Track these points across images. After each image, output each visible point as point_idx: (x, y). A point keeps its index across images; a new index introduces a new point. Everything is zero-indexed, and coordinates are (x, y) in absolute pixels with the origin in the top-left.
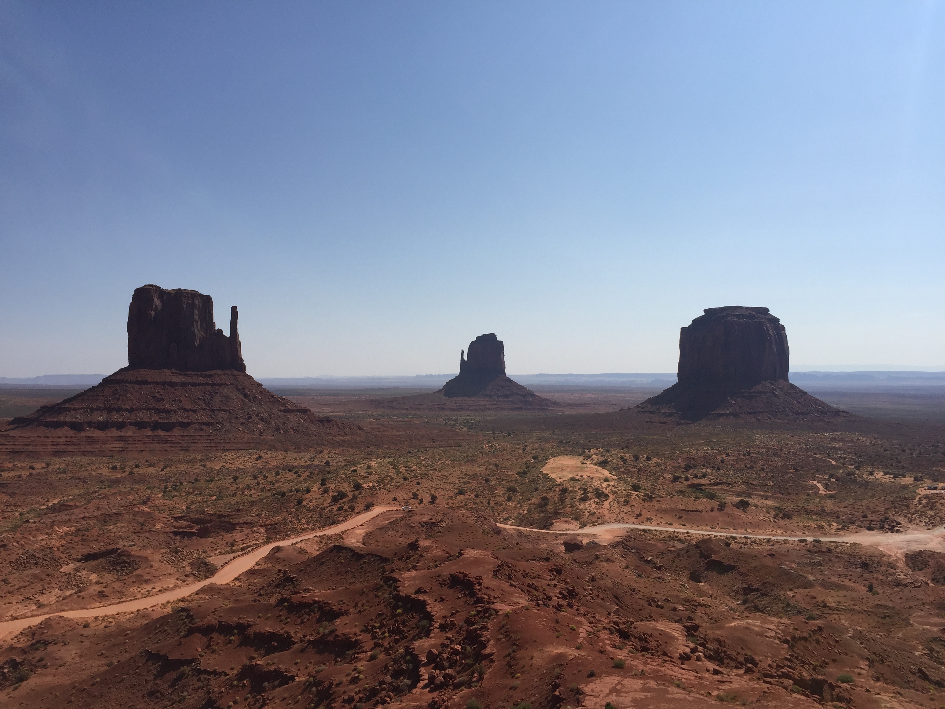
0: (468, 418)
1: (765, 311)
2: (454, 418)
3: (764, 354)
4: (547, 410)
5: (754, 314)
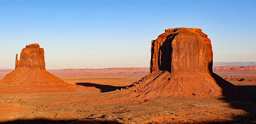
0: (20, 97)
1: (199, 31)
2: (11, 98)
3: (199, 56)
4: (72, 91)
5: (194, 32)
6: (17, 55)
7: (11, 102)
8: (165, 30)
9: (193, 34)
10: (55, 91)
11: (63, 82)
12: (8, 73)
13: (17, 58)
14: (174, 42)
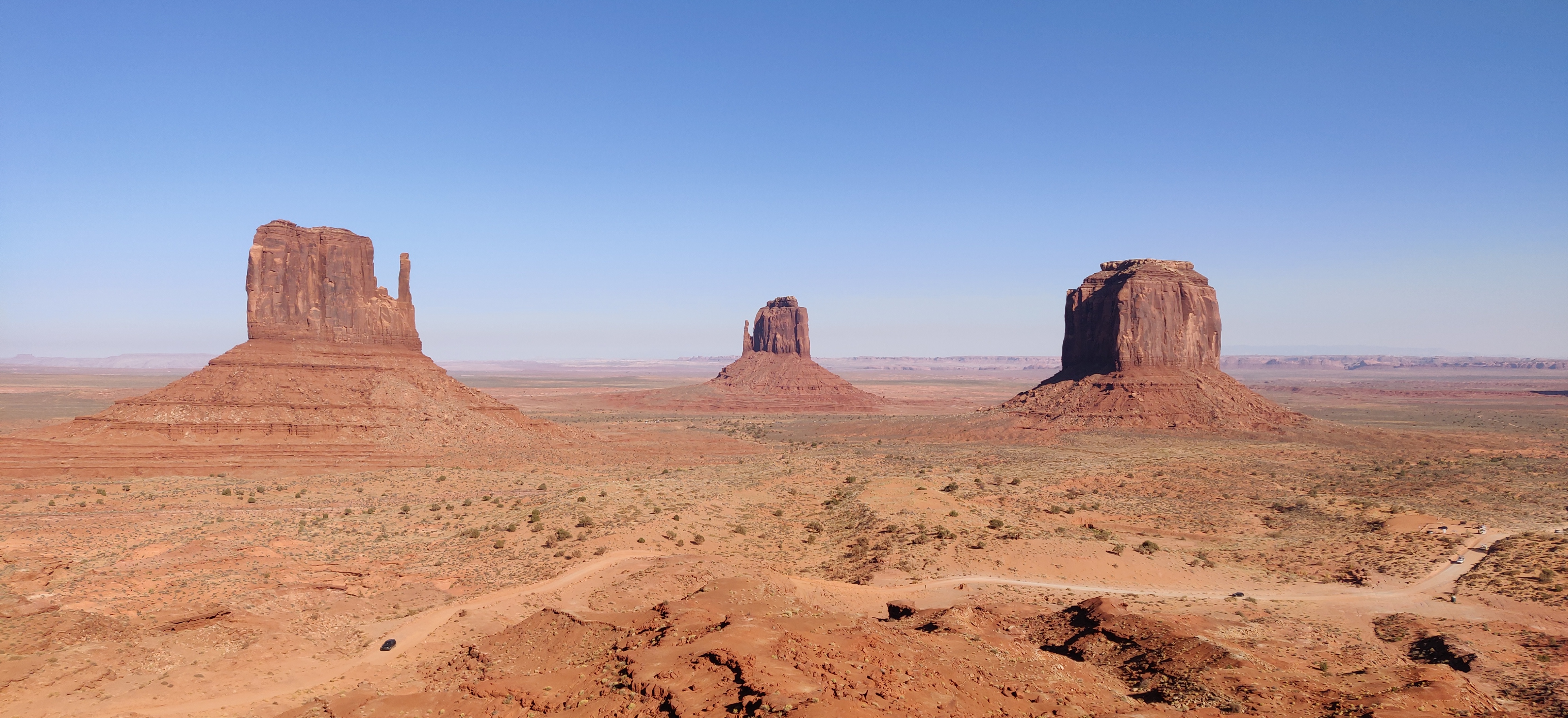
1: (1189, 268)
2: (733, 421)
3: (1186, 329)
4: (871, 409)
5: (1173, 270)
6: (747, 323)
7: (733, 431)
8: (1102, 266)
9: (1170, 275)
10: (832, 407)
11: (849, 387)
12: (725, 364)
13: (746, 329)
14: (1124, 294)
